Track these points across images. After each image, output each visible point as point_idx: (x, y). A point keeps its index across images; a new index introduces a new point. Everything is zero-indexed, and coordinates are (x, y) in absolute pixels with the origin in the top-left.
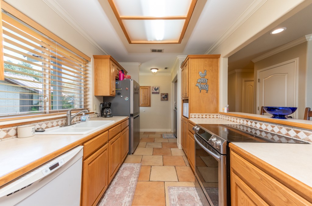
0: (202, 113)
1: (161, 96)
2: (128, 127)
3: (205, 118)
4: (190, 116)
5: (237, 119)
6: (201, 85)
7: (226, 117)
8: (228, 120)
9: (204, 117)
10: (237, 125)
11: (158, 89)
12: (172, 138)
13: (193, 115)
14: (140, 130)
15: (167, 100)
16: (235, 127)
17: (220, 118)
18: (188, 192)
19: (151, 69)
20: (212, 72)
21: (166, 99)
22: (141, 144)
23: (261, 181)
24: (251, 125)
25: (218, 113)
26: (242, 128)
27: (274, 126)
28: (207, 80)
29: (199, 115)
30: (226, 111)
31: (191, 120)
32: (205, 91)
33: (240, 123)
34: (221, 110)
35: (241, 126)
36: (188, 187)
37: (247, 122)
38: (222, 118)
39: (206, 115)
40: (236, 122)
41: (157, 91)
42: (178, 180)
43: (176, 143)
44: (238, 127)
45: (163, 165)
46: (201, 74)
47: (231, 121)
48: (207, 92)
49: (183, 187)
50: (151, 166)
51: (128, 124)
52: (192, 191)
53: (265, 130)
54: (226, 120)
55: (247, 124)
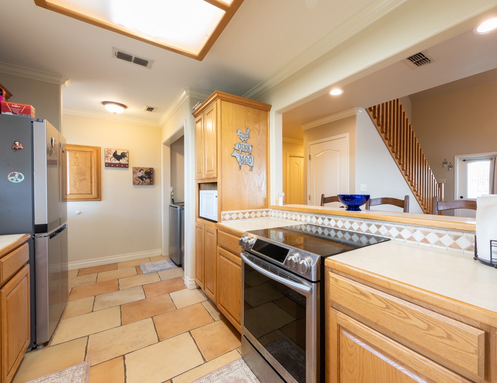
0: (243, 209)
1: (134, 173)
2: (28, 267)
3: (249, 218)
4: (222, 217)
5: (301, 216)
6: (242, 156)
7: (283, 214)
8: (286, 218)
9: (247, 217)
10: (301, 225)
11: (123, 155)
12: (168, 269)
13: (226, 214)
14: (69, 265)
15: (152, 183)
16: (299, 228)
17: (272, 216)
18: (231, 375)
19: (104, 103)
20: (259, 133)
21: (148, 180)
22: (73, 305)
23: (386, 310)
24: (323, 224)
25: (268, 208)
26: (309, 229)
27: (353, 222)
28: (250, 147)
29: (238, 214)
30: (281, 204)
31: (223, 224)
32: (249, 168)
33: (306, 221)
34: (272, 203)
35: (308, 226)
36: (228, 366)
37: (317, 218)
38: (275, 216)
39: (250, 213)
40: (301, 221)
41: (123, 161)
42: (204, 359)
43: (181, 279)
44: (303, 228)
45: (159, 341)
46: (241, 135)
47: (291, 219)
48: (251, 170)
49: (218, 370)
50: (124, 356)
51: (27, 259)
52: (238, 368)
53: (342, 228)
54: (283, 218)
55: (317, 222)
